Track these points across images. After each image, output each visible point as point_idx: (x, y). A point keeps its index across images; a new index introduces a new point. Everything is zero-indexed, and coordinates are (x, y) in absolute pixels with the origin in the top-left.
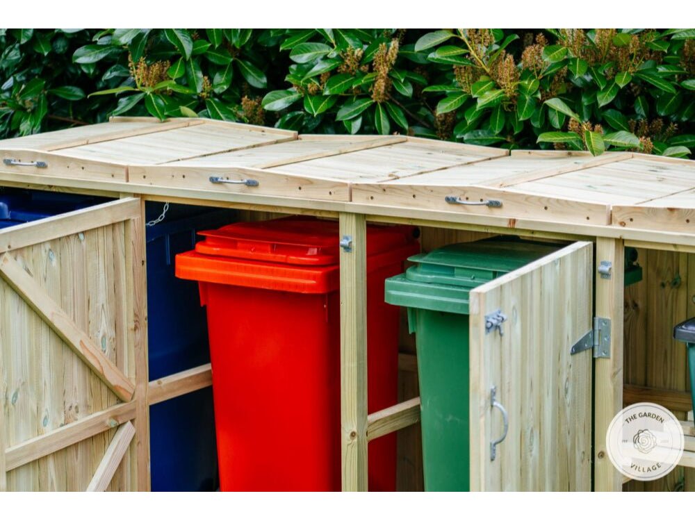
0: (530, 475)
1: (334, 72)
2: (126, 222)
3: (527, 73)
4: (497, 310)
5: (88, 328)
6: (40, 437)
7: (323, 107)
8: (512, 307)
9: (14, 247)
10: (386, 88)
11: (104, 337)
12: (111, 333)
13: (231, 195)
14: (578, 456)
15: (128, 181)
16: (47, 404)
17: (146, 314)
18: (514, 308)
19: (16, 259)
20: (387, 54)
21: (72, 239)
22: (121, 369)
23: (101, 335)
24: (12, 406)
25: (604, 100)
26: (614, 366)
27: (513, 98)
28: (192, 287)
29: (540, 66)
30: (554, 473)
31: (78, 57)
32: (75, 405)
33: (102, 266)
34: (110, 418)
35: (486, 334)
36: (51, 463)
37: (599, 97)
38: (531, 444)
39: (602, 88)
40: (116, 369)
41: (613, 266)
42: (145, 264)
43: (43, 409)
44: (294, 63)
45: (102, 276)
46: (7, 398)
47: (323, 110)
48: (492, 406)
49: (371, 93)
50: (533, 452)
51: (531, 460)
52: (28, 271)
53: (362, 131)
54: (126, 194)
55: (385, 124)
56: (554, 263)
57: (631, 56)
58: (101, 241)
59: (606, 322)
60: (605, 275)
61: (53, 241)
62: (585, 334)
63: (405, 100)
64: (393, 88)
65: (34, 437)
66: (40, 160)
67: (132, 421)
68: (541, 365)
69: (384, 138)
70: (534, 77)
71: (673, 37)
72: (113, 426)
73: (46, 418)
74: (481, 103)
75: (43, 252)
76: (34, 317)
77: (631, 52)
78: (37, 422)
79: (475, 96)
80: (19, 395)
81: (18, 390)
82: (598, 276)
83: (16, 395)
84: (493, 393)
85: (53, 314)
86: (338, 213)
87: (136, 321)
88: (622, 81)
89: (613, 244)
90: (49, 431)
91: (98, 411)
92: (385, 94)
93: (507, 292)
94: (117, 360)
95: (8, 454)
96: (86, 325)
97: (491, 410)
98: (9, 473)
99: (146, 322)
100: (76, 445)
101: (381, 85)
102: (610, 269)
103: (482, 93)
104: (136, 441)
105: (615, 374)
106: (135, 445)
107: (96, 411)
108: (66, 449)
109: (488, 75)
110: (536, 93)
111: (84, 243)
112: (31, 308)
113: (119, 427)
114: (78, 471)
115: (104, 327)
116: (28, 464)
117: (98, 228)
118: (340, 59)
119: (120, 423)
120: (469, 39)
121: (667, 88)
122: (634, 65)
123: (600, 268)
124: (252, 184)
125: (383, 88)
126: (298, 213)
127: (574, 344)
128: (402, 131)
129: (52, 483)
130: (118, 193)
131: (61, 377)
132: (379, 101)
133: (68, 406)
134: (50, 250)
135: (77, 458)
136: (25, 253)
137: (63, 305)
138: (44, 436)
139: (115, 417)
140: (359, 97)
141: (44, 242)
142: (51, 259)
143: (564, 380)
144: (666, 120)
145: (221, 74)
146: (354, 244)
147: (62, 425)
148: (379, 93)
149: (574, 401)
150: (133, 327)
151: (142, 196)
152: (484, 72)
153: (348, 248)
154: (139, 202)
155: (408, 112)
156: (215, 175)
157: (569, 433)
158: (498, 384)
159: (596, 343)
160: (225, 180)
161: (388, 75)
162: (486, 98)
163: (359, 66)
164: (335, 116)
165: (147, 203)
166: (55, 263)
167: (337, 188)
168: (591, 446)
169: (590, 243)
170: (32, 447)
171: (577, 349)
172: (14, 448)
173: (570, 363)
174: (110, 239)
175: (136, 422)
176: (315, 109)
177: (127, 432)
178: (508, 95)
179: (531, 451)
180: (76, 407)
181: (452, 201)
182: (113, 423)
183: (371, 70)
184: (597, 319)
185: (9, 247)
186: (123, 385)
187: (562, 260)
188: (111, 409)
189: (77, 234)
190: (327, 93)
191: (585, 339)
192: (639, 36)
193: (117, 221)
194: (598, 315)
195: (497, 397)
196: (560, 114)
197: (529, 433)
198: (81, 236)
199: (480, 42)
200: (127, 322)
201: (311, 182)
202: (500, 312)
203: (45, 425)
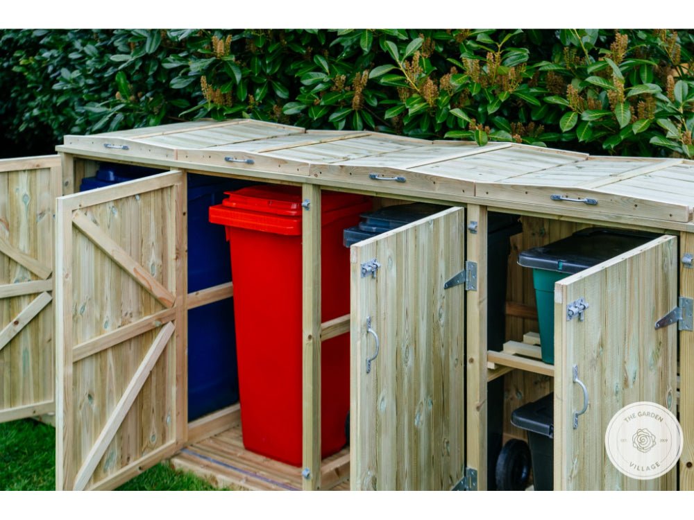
0: (406, 380)
1: (328, 91)
2: (171, 187)
3: (443, 93)
4: (372, 260)
5: (141, 259)
6: (102, 336)
7: (321, 113)
8: (388, 256)
9: (84, 205)
10: (361, 101)
11: (153, 265)
12: (160, 262)
13: (238, 169)
14: (452, 362)
15: (177, 159)
16: (108, 313)
17: (186, 247)
18: (390, 257)
19: (86, 214)
20: (361, 79)
21: (130, 199)
22: (166, 287)
23: (151, 263)
24: (80, 316)
25: (492, 110)
26: (480, 296)
27: (434, 108)
28: (220, 229)
29: (451, 88)
30: (428, 377)
31: (173, 84)
32: (130, 312)
33: (153, 217)
34: (156, 320)
35: (362, 278)
36: (110, 355)
37: (488, 108)
38: (407, 358)
39: (491, 102)
40: (161, 286)
41: (478, 225)
42: (186, 215)
43: (105, 316)
44: (303, 85)
45: (153, 224)
46: (76, 310)
47: (321, 116)
48: (368, 332)
49: (352, 104)
50: (409, 363)
51: (406, 370)
52: (95, 222)
53: (346, 128)
54: (174, 168)
55: (359, 123)
56: (428, 223)
57: (510, 81)
58: (152, 199)
59: (474, 264)
60: (473, 231)
61: (116, 201)
62: (457, 274)
63: (373, 109)
64: (365, 102)
65: (97, 336)
66: (125, 145)
67: (173, 321)
68: (417, 298)
69: (359, 133)
70: (447, 95)
71: (540, 69)
72: (158, 325)
73: (106, 322)
74: (411, 111)
75: (108, 209)
76: (99, 253)
77: (510, 78)
78: (99, 326)
79: (408, 107)
80: (86, 308)
81: (85, 304)
82: (468, 232)
83: (83, 308)
84: (369, 321)
85: (113, 251)
86: (302, 183)
87: (177, 253)
88: (503, 97)
89: (478, 209)
90: (109, 331)
91: (148, 315)
92: (360, 105)
93: (382, 246)
94: (163, 281)
95: (75, 350)
96: (140, 258)
97: (367, 335)
98: (75, 363)
99: (186, 254)
100: (130, 340)
101: (357, 99)
102: (476, 227)
103: (413, 105)
104: (175, 334)
105: (480, 302)
106: (175, 337)
107: (146, 315)
108: (122, 343)
109: (419, 93)
110: (447, 105)
111: (139, 202)
112: (97, 247)
113: (163, 326)
114: (131, 358)
115: (154, 258)
116: (92, 355)
117: (150, 192)
118: (332, 82)
119: (164, 323)
120: (406, 70)
121: (536, 102)
122: (512, 87)
123: (470, 226)
124: (250, 163)
125: (358, 101)
126: (279, 183)
127: (447, 281)
128: (371, 129)
129: (110, 368)
130: (169, 167)
131: (118, 294)
132: (356, 109)
133: (124, 313)
134: (113, 207)
135: (130, 348)
136: (94, 209)
137: (123, 245)
138: (106, 335)
139: (160, 319)
140: (344, 107)
141: (109, 202)
142: (113, 213)
143: (438, 307)
144: (538, 123)
145: (260, 90)
146: (311, 205)
147: (119, 327)
148: (355, 104)
149: (447, 322)
150: (175, 257)
151: (185, 170)
152: (416, 91)
153: (307, 208)
154: (181, 174)
155: (376, 116)
156: (228, 156)
157: (443, 346)
158: (374, 314)
159: (467, 280)
160: (234, 160)
161: (362, 93)
162: (414, 108)
163: (344, 87)
164: (328, 119)
165: (188, 174)
166: (116, 215)
167: (302, 166)
168: (463, 355)
169: (462, 208)
170: (94, 344)
171: (450, 284)
172: (80, 345)
173: (443, 295)
174: (160, 199)
175: (175, 322)
176: (315, 115)
177: (168, 329)
178: (431, 106)
179: (406, 362)
180: (131, 314)
181: (373, 178)
182: (158, 324)
183: (352, 89)
184: (467, 262)
185: (80, 206)
186: (167, 297)
187: (435, 221)
188: (157, 314)
189: (134, 196)
190: (322, 103)
191: (458, 277)
192: (516, 69)
193: (166, 186)
194: (469, 259)
195: (373, 324)
196: (465, 121)
197: (404, 349)
198: (138, 197)
199: (413, 72)
200: (172, 254)
201: (285, 162)
202: (375, 261)
203: (106, 327)
